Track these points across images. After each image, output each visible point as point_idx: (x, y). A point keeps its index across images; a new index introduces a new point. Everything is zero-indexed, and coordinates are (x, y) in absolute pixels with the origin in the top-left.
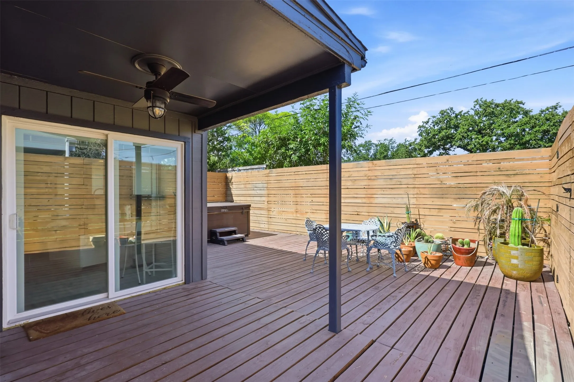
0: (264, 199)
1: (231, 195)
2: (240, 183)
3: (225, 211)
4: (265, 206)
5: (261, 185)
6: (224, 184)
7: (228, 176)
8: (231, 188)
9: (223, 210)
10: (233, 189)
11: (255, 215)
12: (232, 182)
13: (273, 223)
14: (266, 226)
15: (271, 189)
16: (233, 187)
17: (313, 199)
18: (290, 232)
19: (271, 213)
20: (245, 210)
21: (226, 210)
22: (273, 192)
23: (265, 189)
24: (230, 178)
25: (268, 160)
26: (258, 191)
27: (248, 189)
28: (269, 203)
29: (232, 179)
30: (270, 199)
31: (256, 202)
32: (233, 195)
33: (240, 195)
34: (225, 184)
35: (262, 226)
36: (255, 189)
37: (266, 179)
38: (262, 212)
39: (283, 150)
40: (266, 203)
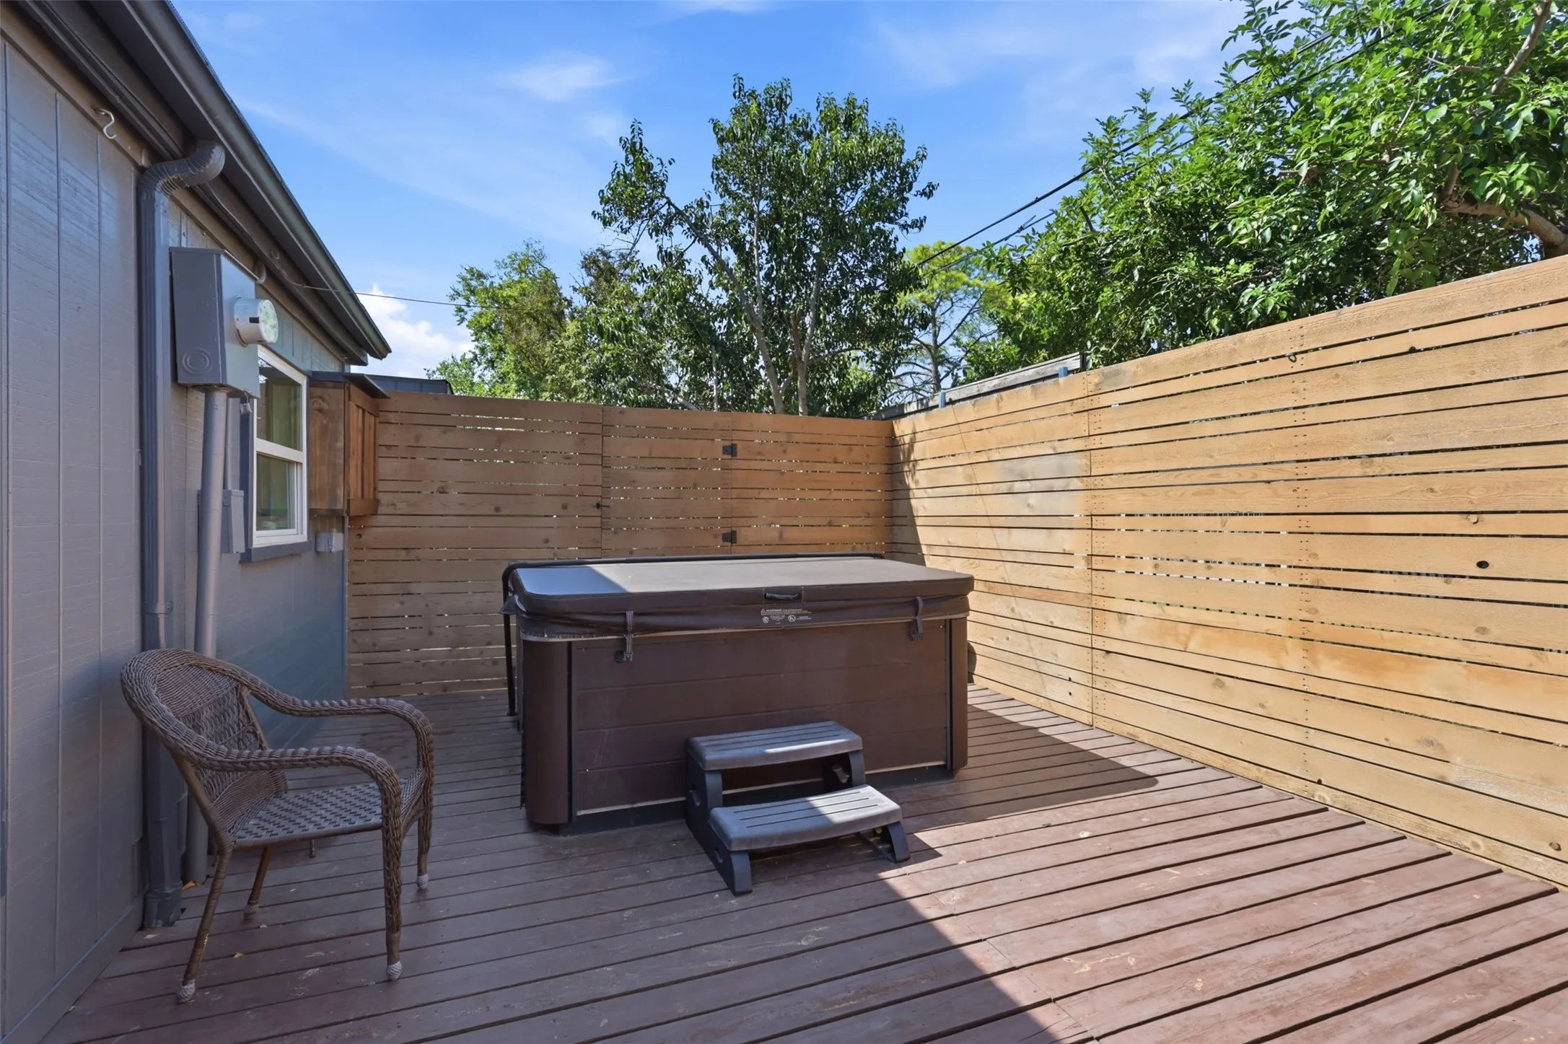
0: (1065, 540)
1: (909, 520)
2: (951, 461)
3: (785, 621)
4: (1074, 579)
5: (1047, 467)
6: (879, 470)
7: (898, 433)
8: (908, 489)
9: (771, 615)
10: (917, 493)
11: (1018, 625)
12: (912, 458)
13: (1121, 688)
14: (1081, 698)
15: (1108, 482)
16: (917, 482)
17: (1482, 549)
18: (1254, 772)
19: (1112, 627)
20: (929, 612)
21: (791, 615)
22: (1121, 502)
23: (1076, 484)
24: (907, 439)
25: (1093, 344)
26: (1033, 499)
27: (985, 489)
28: (1097, 563)
29: (913, 442)
30: (1104, 543)
31: (1022, 557)
32: (919, 521)
33: (948, 521)
34: (884, 468)
35: (1057, 691)
36: (1018, 486)
37: (1082, 425)
38: (1058, 615)
39: (1187, 266)
40: (1081, 566)
